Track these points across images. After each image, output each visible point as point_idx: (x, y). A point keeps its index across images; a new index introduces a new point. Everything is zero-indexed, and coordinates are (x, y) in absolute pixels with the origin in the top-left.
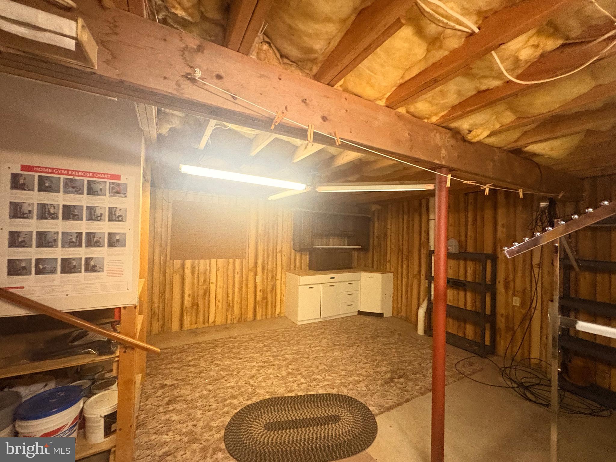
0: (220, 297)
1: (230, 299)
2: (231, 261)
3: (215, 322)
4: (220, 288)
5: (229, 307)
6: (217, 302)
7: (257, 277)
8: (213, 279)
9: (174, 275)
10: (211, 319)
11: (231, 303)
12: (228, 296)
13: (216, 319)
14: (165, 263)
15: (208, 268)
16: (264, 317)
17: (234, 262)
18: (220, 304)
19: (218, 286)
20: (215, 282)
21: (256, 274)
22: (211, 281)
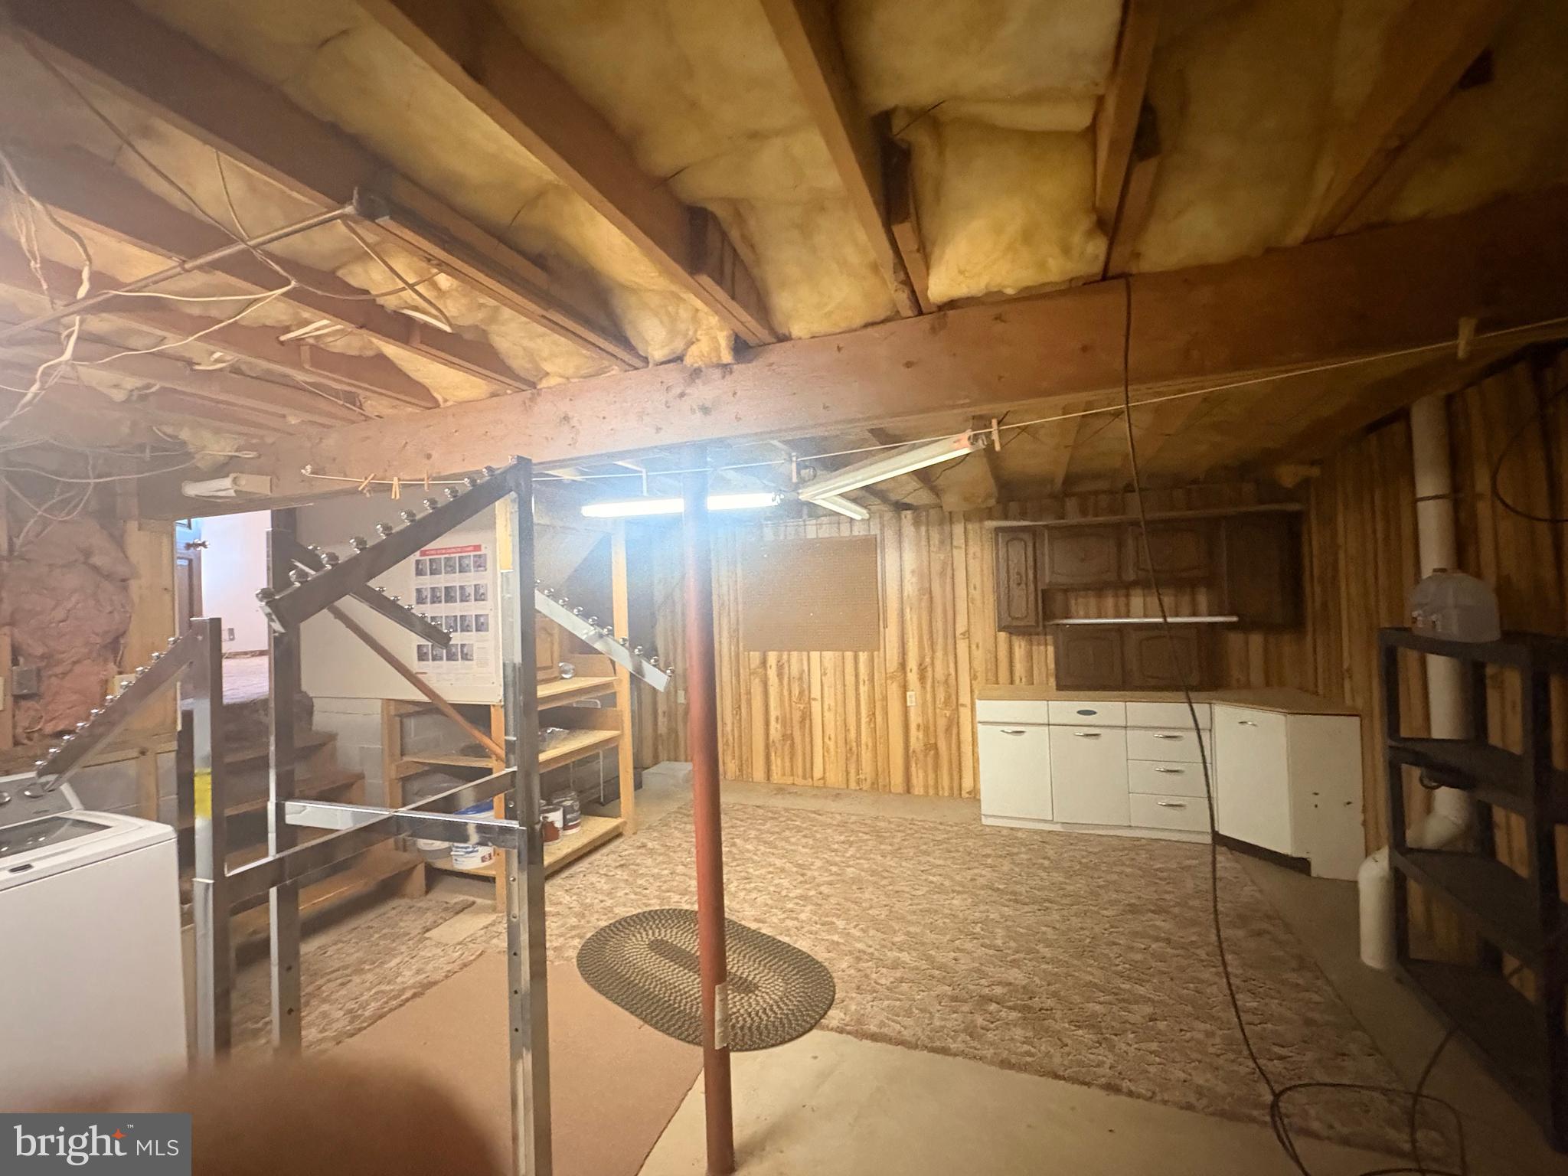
0: (830, 731)
1: (853, 735)
2: (849, 655)
3: (823, 778)
4: (829, 709)
5: (851, 753)
6: (826, 740)
7: (908, 694)
8: (816, 692)
9: (752, 677)
10: (818, 772)
11: (854, 744)
12: (847, 730)
13: (827, 774)
14: (737, 655)
15: (806, 668)
16: (931, 792)
17: (856, 659)
18: (831, 744)
19: (826, 707)
20: (819, 697)
21: (905, 688)
22: (812, 696)
